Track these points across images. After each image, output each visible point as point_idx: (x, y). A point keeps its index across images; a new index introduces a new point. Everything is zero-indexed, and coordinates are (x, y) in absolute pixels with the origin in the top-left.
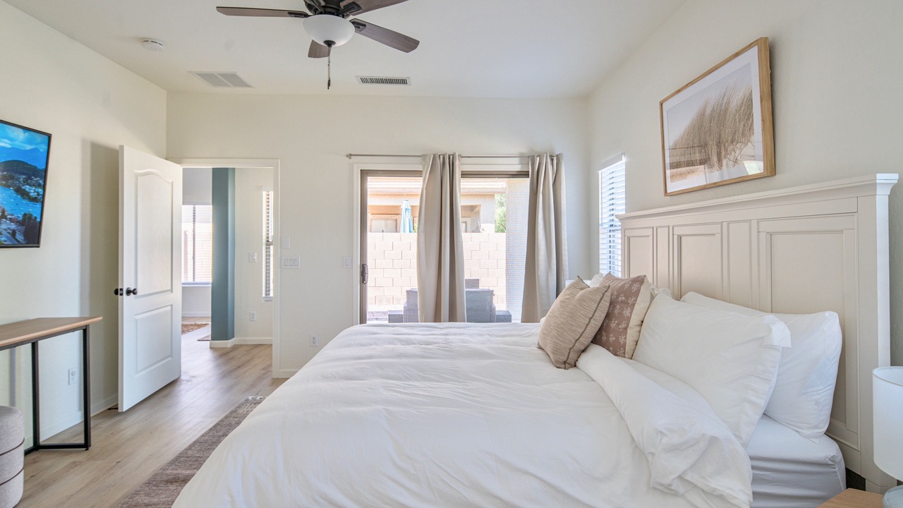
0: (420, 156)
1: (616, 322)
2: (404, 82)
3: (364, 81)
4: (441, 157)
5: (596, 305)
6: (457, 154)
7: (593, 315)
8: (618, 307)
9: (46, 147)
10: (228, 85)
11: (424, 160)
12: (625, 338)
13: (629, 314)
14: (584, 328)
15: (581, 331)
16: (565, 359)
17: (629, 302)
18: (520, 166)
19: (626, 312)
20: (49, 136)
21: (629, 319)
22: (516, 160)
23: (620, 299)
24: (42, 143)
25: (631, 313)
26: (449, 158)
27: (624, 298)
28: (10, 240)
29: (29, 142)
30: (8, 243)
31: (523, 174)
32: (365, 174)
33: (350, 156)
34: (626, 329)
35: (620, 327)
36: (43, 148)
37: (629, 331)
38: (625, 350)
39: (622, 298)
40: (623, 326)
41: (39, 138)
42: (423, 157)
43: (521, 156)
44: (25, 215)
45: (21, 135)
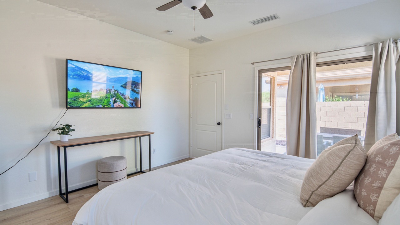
0: (290, 58)
1: (370, 179)
2: (274, 17)
3: (255, 23)
4: (302, 56)
5: (341, 161)
6: (313, 53)
7: (337, 169)
8: (374, 166)
9: (141, 76)
10: (204, 42)
11: (292, 60)
12: (378, 197)
13: (384, 175)
14: (327, 178)
15: (324, 179)
16: (307, 198)
17: (386, 163)
18: (365, 52)
19: (382, 173)
20: (142, 72)
21: (384, 180)
22: (363, 49)
23: (377, 159)
24: (139, 74)
25: (387, 175)
26: (307, 56)
27: (381, 159)
28: (131, 106)
29: (135, 74)
30: (131, 107)
31: (369, 58)
32: (261, 72)
33: (253, 64)
34: (381, 188)
35: (373, 185)
36: (140, 76)
37: (383, 191)
38: (375, 207)
39: (379, 159)
40: (377, 184)
41: (138, 73)
42: (291, 58)
43: (367, 45)
44: (135, 98)
45: (132, 72)
